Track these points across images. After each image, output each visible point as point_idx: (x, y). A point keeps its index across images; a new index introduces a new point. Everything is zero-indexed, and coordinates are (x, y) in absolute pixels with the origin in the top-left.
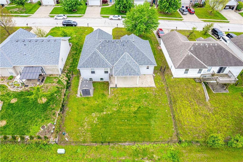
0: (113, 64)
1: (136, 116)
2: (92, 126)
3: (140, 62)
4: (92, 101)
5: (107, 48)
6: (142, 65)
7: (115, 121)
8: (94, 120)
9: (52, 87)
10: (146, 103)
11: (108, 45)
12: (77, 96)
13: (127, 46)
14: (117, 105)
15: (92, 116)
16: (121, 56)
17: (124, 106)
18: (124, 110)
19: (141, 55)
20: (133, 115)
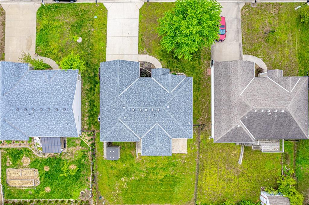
0: (141, 136)
1: (161, 184)
2: (122, 190)
3: (173, 134)
4: (121, 163)
5: (133, 118)
6: (175, 137)
7: (143, 187)
8: (124, 185)
9: (76, 151)
10: (173, 172)
11: (134, 114)
12: (104, 157)
13: (159, 116)
14: (145, 172)
15: (122, 181)
16: (151, 127)
17: (151, 173)
18: (151, 177)
19: (175, 127)
20: (159, 182)
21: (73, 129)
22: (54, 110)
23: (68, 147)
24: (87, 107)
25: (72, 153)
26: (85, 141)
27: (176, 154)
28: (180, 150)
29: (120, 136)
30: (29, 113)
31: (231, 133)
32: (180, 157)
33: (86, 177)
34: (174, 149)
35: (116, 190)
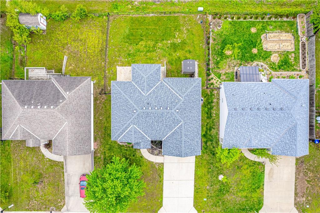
0: (161, 83)
1: (141, 36)
2: (180, 30)
3: (130, 85)
4: (181, 56)
5: (169, 101)
6: (128, 82)
7: (160, 33)
8: (179, 35)
9: (225, 68)
10: (130, 48)
11: (168, 105)
12: (198, 62)
13: (144, 102)
14: (157, 48)
15: (180, 39)
16: (151, 92)
17: (151, 47)
18: (151, 43)
19: (128, 92)
20: (144, 38)
21: (228, 90)
22: (246, 109)
23: (233, 73)
24: (214, 112)
25: (229, 67)
26: (217, 79)
27: (128, 66)
28: (123, 70)
29: (182, 83)
30: (271, 106)
31: (75, 86)
32: (123, 63)
33: (216, 43)
34: (129, 71)
35: (186, 29)
